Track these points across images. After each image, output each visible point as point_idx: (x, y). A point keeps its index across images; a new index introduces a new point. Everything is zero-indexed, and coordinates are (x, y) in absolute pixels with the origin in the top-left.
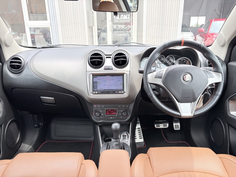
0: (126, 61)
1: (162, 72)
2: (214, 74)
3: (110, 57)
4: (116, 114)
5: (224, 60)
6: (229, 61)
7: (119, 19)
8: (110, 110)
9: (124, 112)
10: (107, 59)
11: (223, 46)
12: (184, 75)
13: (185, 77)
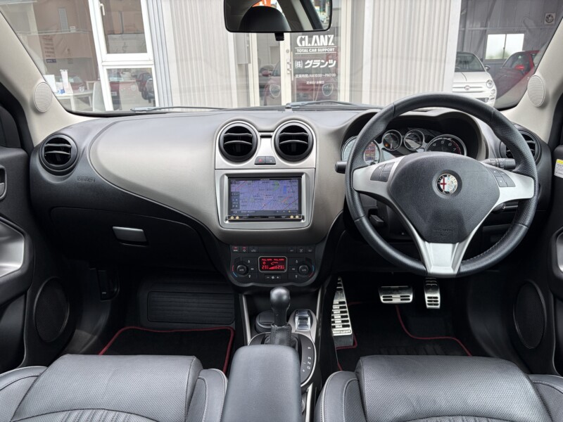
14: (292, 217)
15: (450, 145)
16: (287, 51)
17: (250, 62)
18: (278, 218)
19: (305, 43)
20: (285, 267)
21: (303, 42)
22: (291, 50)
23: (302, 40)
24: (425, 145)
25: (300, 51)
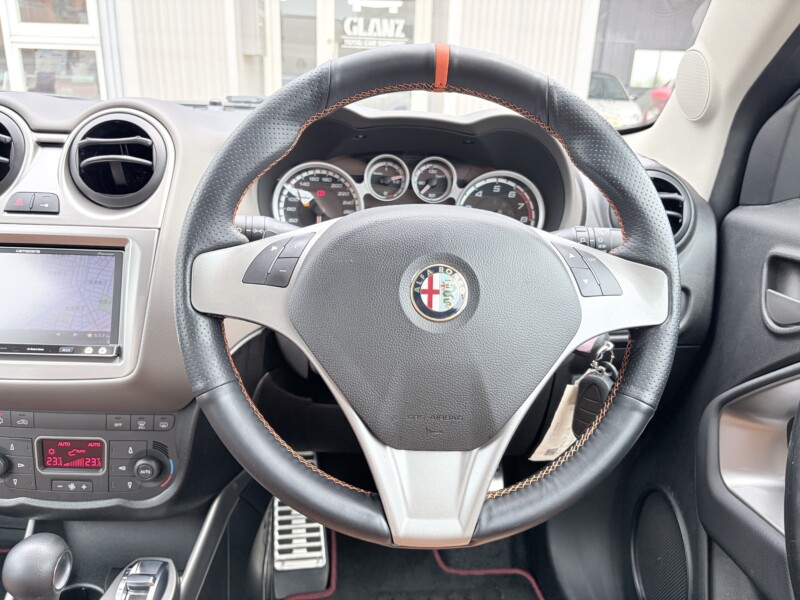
0: (148, 171)
1: (302, 243)
2: (622, 273)
3: (59, 145)
4: (102, 466)
5: (707, 199)
6: (735, 202)
7: (365, 34)
8: (68, 444)
9: (148, 456)
10: (41, 150)
11: (705, 121)
12: (425, 273)
13: (425, 285)
14: (88, 351)
15: (512, 195)
16: (329, 41)
17: (265, 54)
18: (51, 351)
19: (359, 30)
20: (102, 460)
21: (354, 28)
22: (336, 39)
23: (353, 24)
24: (455, 192)
25: (349, 43)
